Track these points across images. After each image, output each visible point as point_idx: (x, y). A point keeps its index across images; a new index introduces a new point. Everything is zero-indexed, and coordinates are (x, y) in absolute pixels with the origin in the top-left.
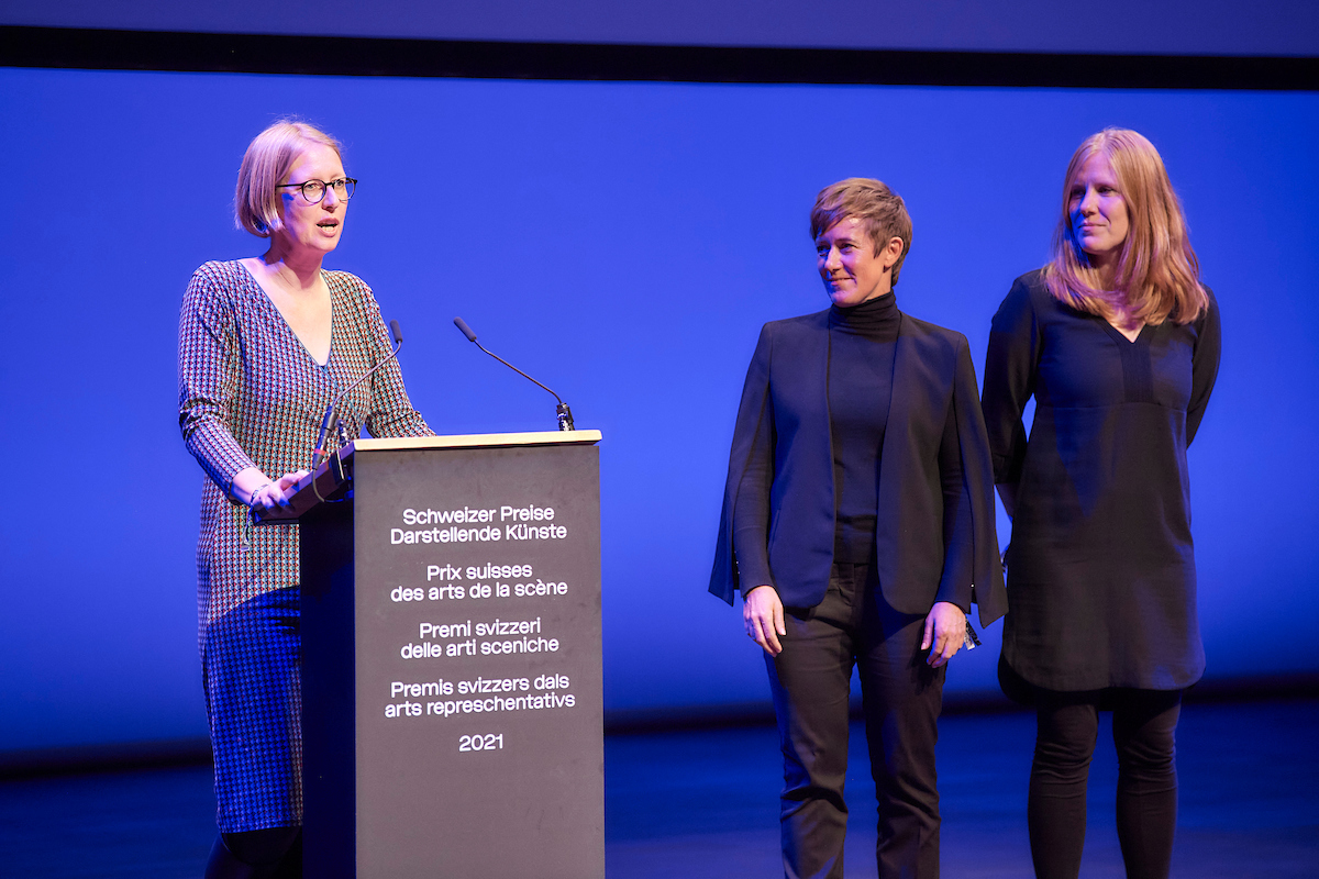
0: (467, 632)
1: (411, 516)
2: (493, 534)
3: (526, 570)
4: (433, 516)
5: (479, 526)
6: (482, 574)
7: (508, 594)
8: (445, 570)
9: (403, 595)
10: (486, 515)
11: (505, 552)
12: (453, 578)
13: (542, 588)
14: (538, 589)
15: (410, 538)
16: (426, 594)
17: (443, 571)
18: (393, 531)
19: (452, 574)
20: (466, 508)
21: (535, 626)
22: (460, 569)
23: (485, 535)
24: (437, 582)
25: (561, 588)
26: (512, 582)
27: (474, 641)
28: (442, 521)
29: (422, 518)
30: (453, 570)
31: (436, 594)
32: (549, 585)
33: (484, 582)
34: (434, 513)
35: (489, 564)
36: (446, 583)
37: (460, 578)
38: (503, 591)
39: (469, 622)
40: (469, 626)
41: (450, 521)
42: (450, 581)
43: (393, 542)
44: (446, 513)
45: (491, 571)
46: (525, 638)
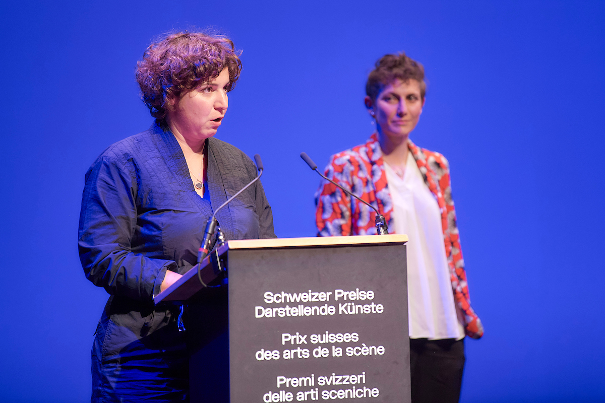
0: (312, 383)
1: (269, 297)
2: (330, 310)
3: (354, 337)
4: (285, 297)
5: (320, 304)
6: (322, 340)
7: (341, 355)
8: (295, 337)
9: (264, 355)
10: (325, 296)
11: (338, 324)
12: (301, 343)
13: (366, 350)
14: (363, 351)
15: (269, 313)
16: (281, 355)
17: (293, 337)
18: (257, 308)
19: (300, 340)
20: (310, 291)
21: (361, 379)
22: (305, 336)
23: (323, 311)
24: (289, 346)
25: (380, 350)
26: (344, 345)
27: (317, 389)
28: (292, 301)
29: (278, 298)
30: (301, 337)
31: (288, 355)
32: (371, 348)
33: (323, 346)
34: (286, 294)
35: (327, 332)
36: (295, 346)
37: (306, 343)
38: (337, 352)
39: (313, 375)
40: (313, 378)
41: (298, 300)
42: (299, 345)
43: (257, 316)
44: (295, 295)
45: (328, 338)
46: (354, 387)
